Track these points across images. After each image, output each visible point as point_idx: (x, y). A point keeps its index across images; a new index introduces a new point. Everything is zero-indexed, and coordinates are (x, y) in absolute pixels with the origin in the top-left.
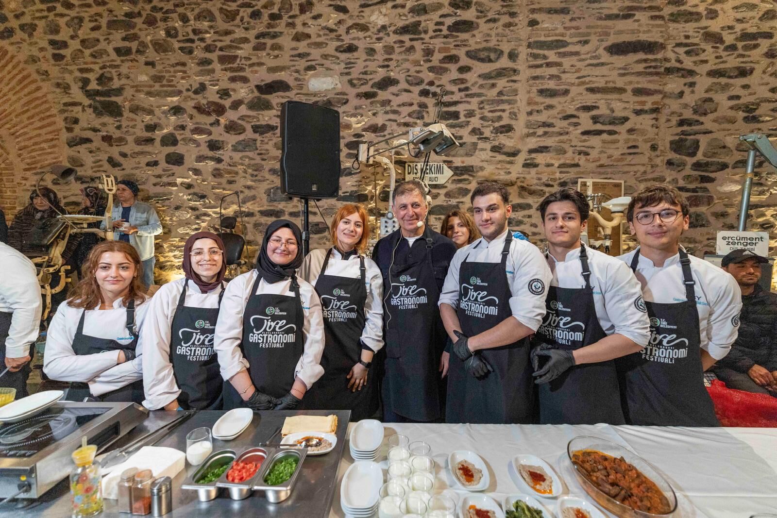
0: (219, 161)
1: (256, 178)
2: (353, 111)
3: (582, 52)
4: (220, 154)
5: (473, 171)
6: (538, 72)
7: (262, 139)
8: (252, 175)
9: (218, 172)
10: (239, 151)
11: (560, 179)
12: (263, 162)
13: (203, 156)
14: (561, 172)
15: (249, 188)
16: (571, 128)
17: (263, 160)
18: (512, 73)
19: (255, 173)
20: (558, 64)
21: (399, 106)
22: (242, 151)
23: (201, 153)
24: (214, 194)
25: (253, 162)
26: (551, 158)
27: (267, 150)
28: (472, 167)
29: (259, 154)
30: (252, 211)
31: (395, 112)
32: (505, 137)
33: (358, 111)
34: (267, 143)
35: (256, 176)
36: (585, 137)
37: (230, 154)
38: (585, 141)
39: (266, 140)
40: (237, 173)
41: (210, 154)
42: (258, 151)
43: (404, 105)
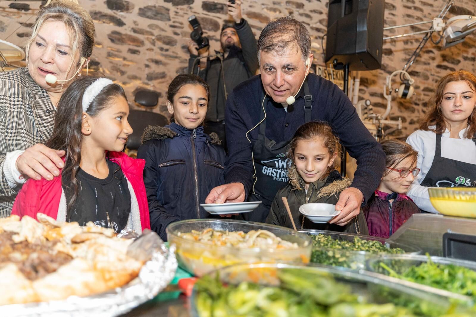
0: (120, 23)
1: (167, 53)
2: (271, 6)
3: (434, 6)
4: (122, 16)
5: (367, 83)
6: (410, 12)
7: (176, 10)
8: (162, 49)
9: (118, 36)
10: (148, 17)
11: (423, 100)
12: (176, 37)
13: (100, 13)
14: (424, 95)
15: (157, 62)
16: (431, 61)
17: (176, 34)
18: (392, 8)
19: (165, 47)
20: (421, 10)
21: (311, 11)
22: (150, 18)
23: (97, 9)
24: (111, 62)
25: (163, 34)
26: (420, 82)
27: (181, 24)
28: (367, 79)
29: (172, 26)
30: (158, 91)
31: (308, 16)
32: (388, 59)
33: (276, 6)
34: (183, 16)
35: (167, 50)
36: (438, 70)
37: (135, 19)
38: (438, 73)
39: (181, 12)
40: (142, 43)
41: (109, 12)
42: (171, 23)
43: (314, 11)
